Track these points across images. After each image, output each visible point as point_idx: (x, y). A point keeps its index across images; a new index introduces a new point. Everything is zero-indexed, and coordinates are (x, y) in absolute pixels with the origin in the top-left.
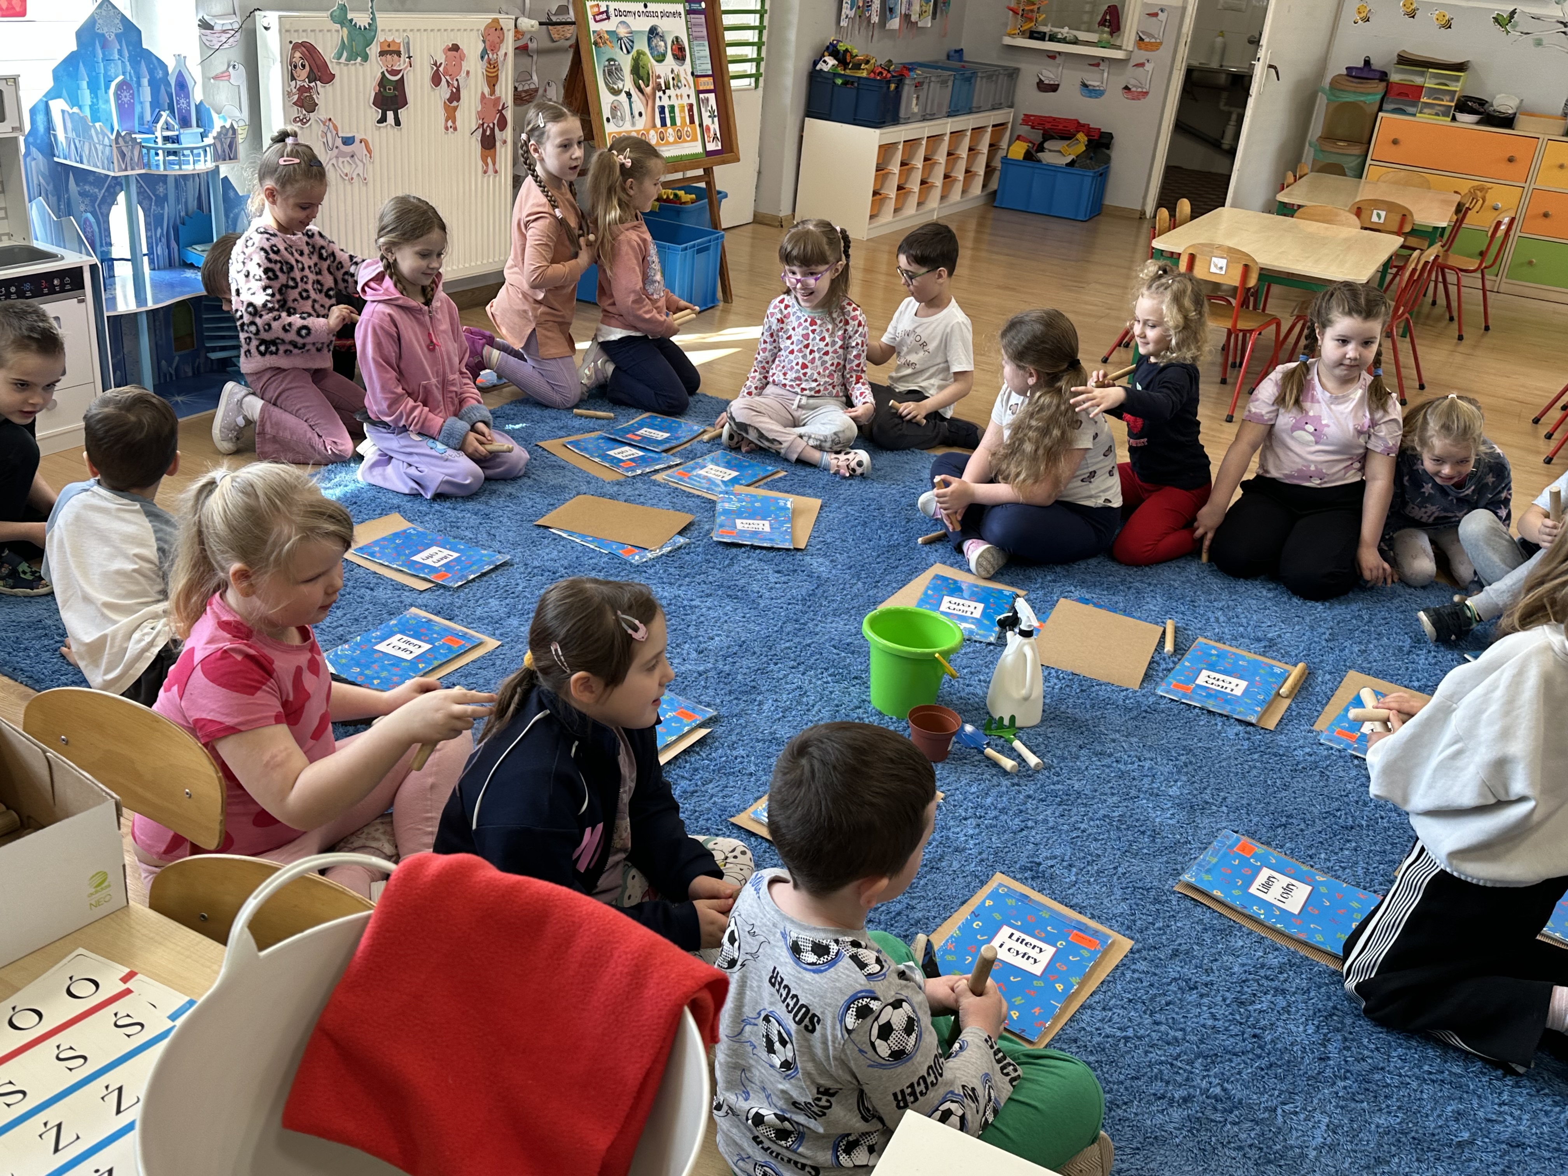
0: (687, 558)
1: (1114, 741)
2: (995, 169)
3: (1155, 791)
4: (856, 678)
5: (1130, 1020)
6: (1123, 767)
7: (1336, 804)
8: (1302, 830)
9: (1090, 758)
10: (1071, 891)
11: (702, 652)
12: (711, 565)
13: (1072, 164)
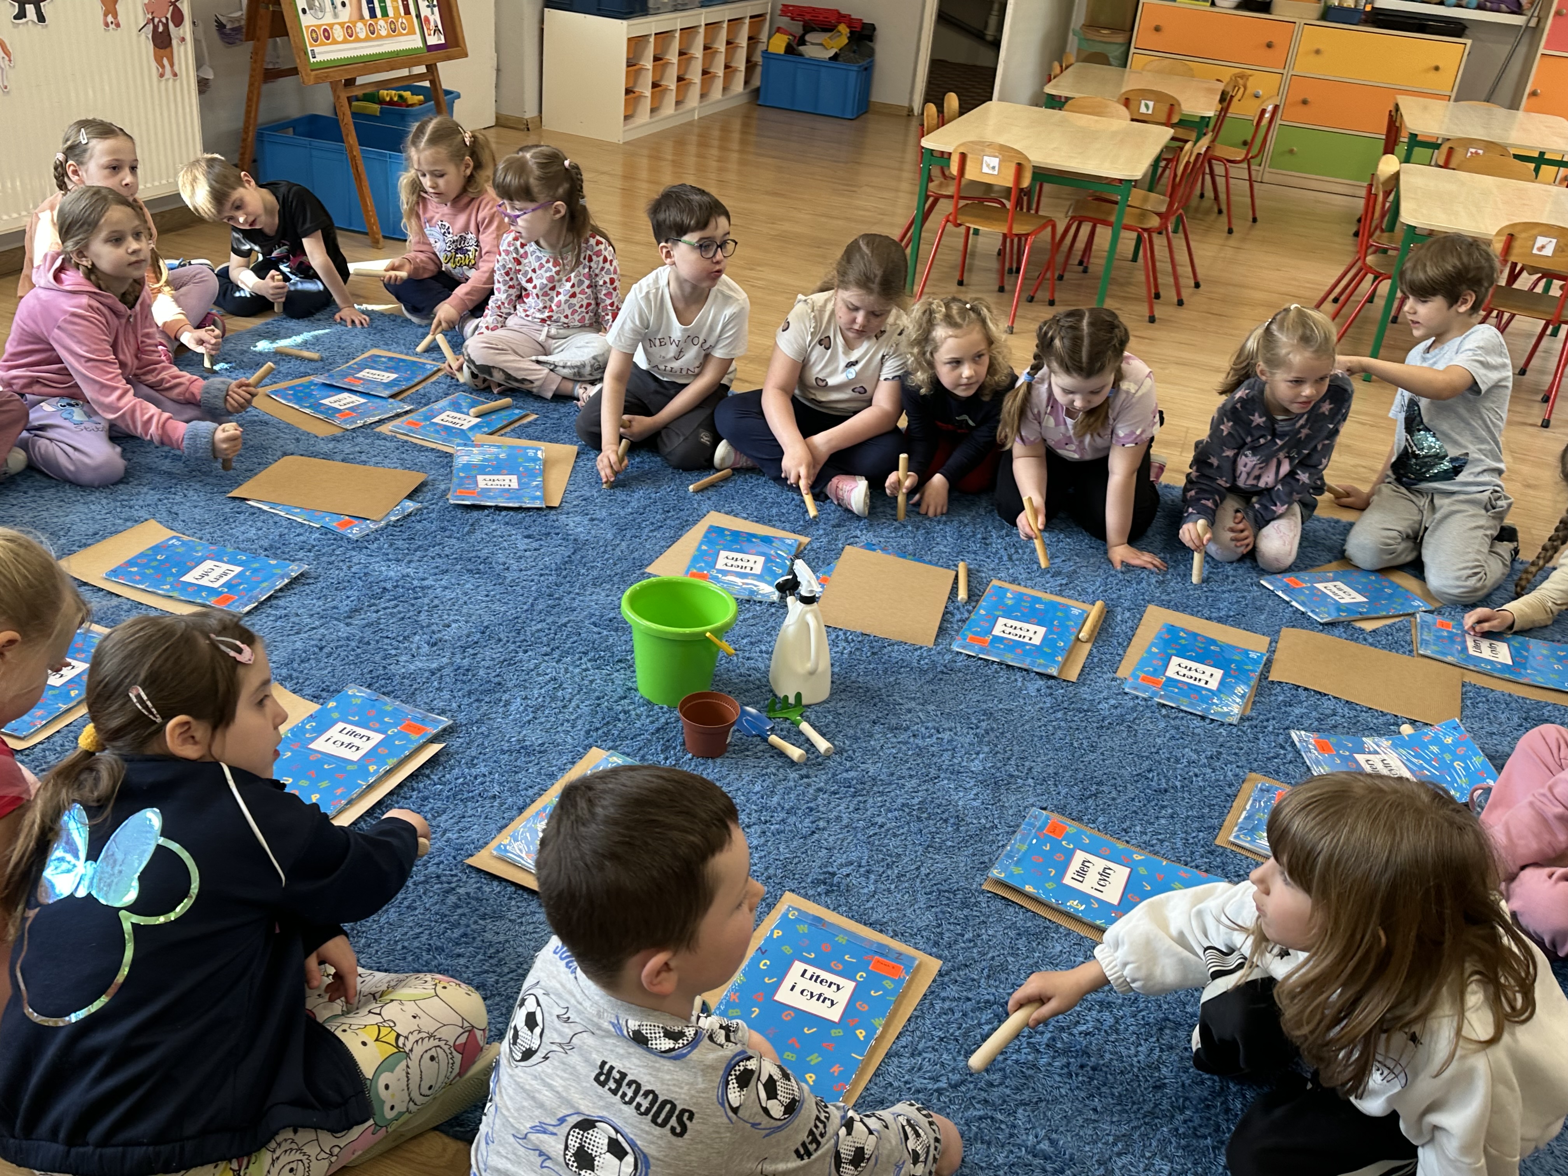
0: (419, 526)
1: (909, 711)
2: (755, 65)
3: (956, 768)
4: (620, 661)
5: (943, 1065)
6: (919, 741)
7: (1146, 764)
8: (1114, 799)
9: (885, 734)
10: (870, 904)
11: (435, 644)
12: (447, 533)
13: (835, 58)
